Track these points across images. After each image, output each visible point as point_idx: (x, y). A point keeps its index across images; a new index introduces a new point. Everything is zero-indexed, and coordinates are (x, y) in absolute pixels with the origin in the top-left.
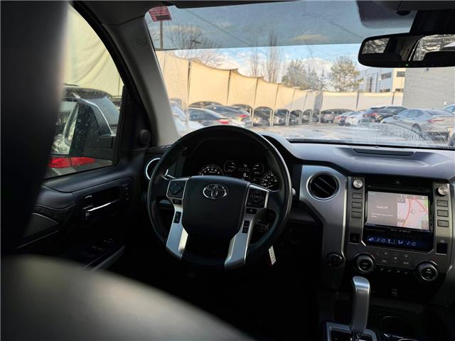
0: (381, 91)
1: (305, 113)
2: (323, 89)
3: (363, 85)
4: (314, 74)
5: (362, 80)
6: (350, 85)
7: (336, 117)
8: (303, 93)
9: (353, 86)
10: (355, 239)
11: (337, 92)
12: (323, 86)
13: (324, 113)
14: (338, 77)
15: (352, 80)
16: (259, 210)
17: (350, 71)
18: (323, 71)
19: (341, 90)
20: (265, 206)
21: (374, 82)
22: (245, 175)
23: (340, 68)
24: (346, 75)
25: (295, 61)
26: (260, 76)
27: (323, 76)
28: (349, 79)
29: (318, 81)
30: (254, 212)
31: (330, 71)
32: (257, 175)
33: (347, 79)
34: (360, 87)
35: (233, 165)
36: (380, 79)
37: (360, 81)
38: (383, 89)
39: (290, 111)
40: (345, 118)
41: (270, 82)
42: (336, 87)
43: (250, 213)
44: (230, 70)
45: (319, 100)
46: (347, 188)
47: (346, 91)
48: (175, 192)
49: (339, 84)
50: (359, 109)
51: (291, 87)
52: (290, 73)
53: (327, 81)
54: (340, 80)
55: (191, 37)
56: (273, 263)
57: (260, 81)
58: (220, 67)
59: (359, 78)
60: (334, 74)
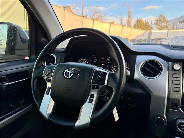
0: (179, 29)
1: (144, 40)
2: (152, 29)
3: (170, 26)
4: (148, 23)
5: (170, 24)
6: (164, 27)
7: (158, 41)
8: (143, 31)
9: (165, 28)
10: (174, 107)
11: (158, 30)
12: (151, 28)
13: (152, 40)
14: (159, 23)
15: (165, 25)
16: (101, 86)
17: (164, 21)
18: (152, 22)
19: (160, 30)
20: (106, 84)
21: (175, 25)
22: (102, 64)
23: (159, 20)
24: (162, 22)
25: (139, 19)
26: (123, 25)
27: (152, 23)
28: (164, 24)
29: (149, 26)
30: (98, 88)
31: (155, 21)
32: (109, 64)
33: (163, 25)
34: (169, 28)
35: (95, 58)
36: (178, 24)
37: (169, 25)
38: (180, 28)
39: (137, 39)
40: (162, 41)
41: (128, 27)
42: (158, 28)
43: (94, 88)
44: (111, 23)
45: (150, 34)
46: (168, 69)
47: (162, 30)
48: (47, 74)
49: (159, 27)
50: (168, 37)
51: (137, 29)
52: (137, 23)
53: (153, 26)
54: (159, 25)
55: (94, 11)
56: (116, 120)
57: (124, 27)
58: (106, 22)
59: (168, 24)
60: (156, 23)
